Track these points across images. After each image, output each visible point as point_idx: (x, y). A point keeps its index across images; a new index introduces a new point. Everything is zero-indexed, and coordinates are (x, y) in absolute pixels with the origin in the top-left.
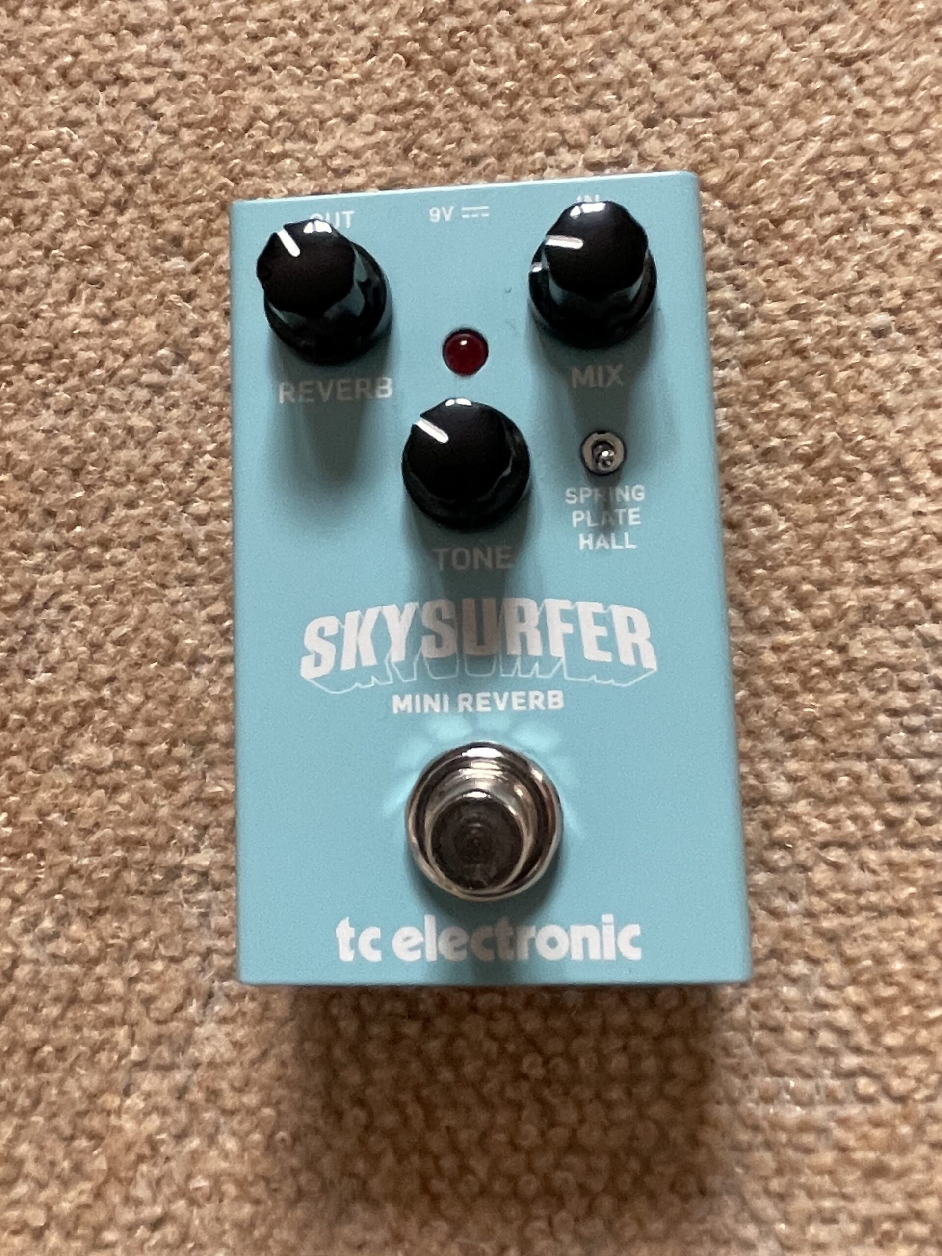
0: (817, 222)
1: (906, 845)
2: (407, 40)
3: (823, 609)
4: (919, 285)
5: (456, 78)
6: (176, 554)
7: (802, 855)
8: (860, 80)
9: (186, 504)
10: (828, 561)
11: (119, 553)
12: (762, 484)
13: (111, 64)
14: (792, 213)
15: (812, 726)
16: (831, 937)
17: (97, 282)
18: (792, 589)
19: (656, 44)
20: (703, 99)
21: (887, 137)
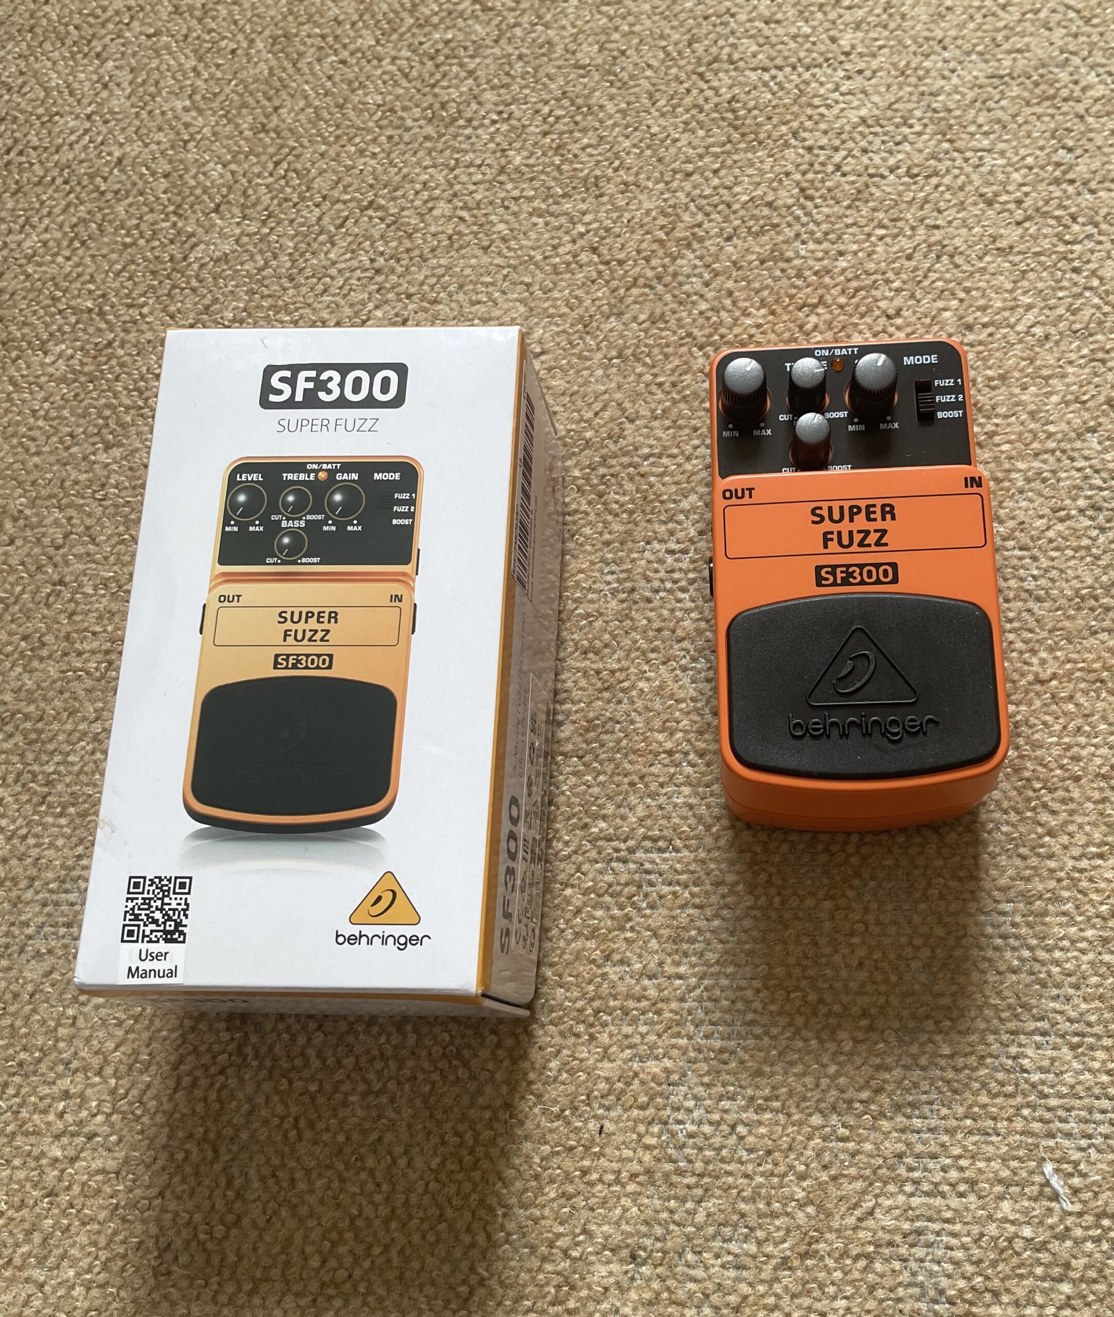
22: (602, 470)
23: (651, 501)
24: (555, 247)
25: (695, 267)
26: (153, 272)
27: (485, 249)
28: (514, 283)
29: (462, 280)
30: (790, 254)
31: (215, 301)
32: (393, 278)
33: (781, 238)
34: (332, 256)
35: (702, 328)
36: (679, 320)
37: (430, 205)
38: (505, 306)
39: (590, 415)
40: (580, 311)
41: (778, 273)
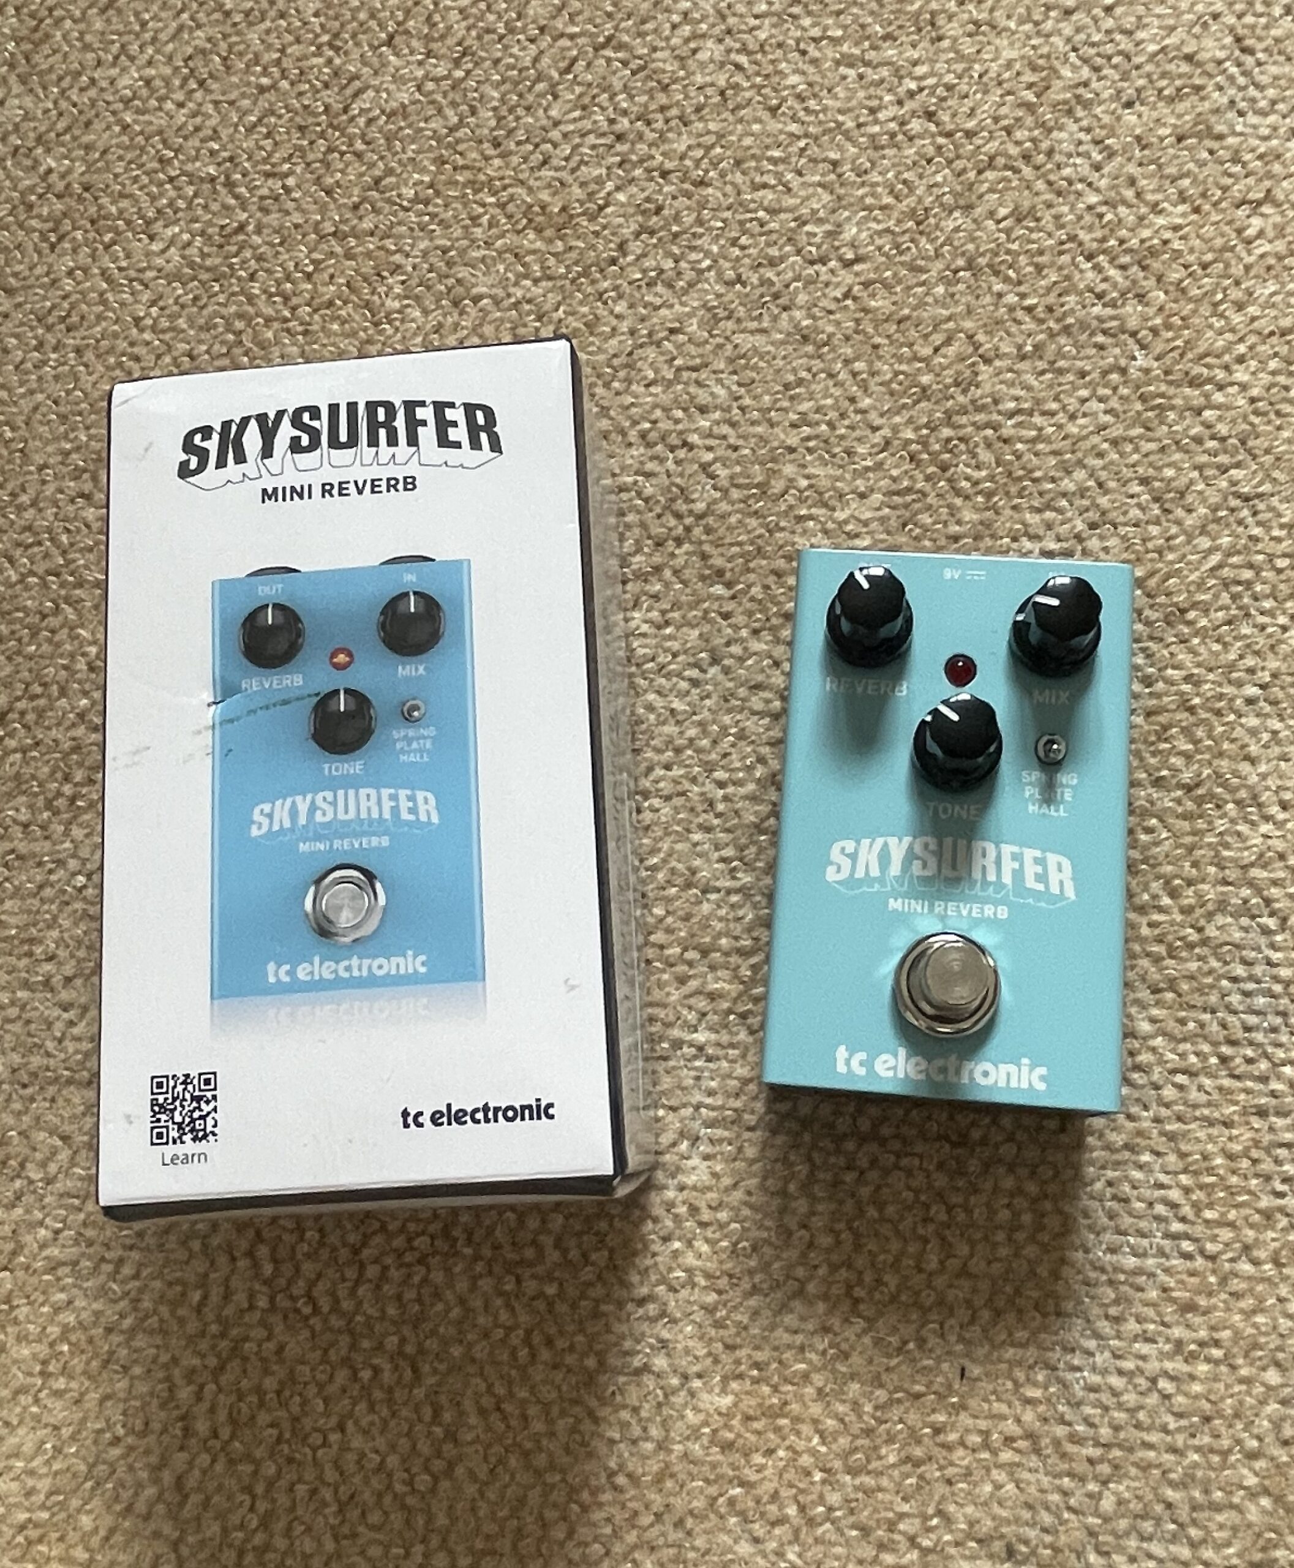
0: (1213, 615)
1: (1233, 1076)
2: (912, 441)
3: (1189, 897)
4: (1284, 669)
5: (948, 474)
6: (700, 808)
7: (1155, 1077)
8: (1255, 514)
9: (710, 771)
10: (1195, 864)
11: (656, 802)
12: (1152, 803)
13: (681, 433)
14: (1194, 605)
15: (1172, 984)
16: (1171, 1137)
17: (656, 597)
18: (1167, 883)
19: (1104, 468)
20: (1135, 513)
21: (1271, 557)
22: (946, 432)
23: (1020, 479)
24: (873, 111)
25: (1080, 143)
26: (301, 129)
27: (773, 111)
28: (813, 160)
29: (740, 154)
30: (1220, 128)
31: (390, 172)
32: (642, 148)
33: (1207, 105)
34: (554, 113)
35: (1090, 228)
36: (1057, 217)
37: (692, 45)
38: (803, 193)
39: (927, 351)
40: (911, 201)
41: (1205, 155)
